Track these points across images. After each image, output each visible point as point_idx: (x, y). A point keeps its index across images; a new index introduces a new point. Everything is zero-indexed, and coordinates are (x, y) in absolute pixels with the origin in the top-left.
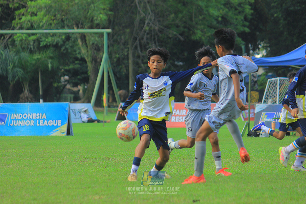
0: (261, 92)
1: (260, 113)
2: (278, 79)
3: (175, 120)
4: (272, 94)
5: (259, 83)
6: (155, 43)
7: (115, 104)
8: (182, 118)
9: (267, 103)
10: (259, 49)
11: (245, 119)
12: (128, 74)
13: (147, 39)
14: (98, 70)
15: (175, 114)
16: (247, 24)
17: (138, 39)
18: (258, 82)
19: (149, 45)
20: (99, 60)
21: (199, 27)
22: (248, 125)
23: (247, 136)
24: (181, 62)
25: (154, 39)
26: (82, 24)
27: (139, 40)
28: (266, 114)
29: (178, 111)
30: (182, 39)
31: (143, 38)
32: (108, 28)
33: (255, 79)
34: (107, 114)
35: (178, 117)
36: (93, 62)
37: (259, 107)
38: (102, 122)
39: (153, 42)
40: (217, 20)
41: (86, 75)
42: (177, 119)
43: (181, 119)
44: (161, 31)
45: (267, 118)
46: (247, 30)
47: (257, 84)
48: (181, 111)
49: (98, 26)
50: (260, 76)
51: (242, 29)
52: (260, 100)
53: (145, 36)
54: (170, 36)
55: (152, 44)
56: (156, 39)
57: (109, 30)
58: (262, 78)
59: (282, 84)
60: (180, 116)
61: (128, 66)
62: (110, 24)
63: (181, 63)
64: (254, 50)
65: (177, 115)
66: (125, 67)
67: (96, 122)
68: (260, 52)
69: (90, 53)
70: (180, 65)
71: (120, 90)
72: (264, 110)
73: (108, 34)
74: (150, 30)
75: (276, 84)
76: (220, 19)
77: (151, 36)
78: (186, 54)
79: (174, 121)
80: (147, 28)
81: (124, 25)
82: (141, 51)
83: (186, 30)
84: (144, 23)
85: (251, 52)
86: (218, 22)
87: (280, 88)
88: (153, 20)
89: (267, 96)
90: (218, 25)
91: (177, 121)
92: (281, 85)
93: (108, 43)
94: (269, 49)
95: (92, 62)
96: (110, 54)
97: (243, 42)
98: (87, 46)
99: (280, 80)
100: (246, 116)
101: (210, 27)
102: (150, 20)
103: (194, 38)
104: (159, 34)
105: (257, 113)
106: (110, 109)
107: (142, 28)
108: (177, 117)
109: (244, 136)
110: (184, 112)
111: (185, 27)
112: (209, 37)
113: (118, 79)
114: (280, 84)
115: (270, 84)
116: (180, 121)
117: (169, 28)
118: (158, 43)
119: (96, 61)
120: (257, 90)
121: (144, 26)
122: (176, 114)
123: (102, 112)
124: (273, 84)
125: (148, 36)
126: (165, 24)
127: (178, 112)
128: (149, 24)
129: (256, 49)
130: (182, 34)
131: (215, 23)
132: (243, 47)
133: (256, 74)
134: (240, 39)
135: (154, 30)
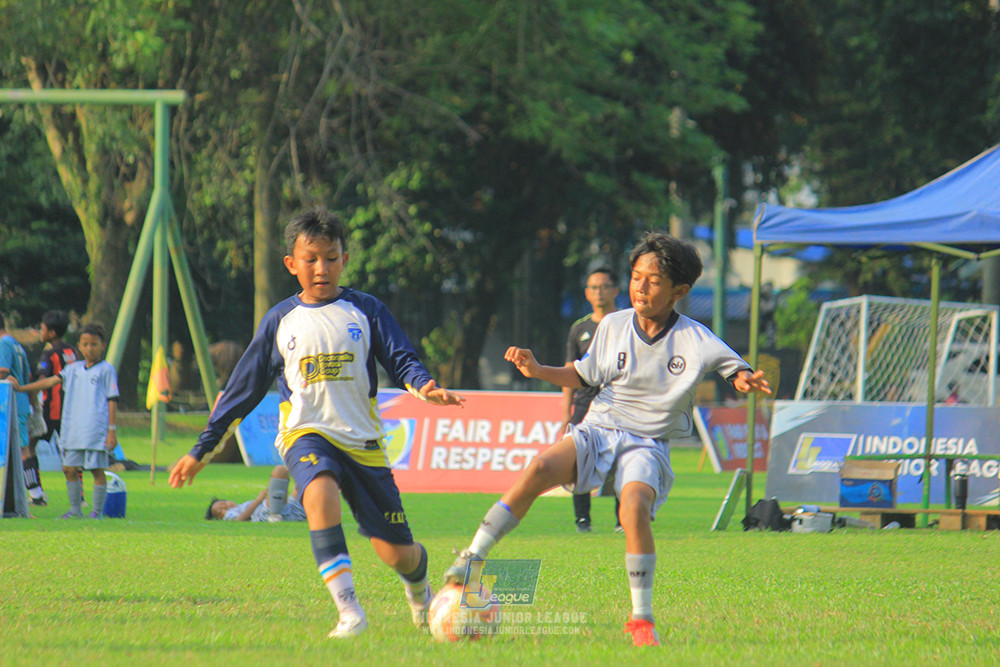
1: (790, 439)
2: (863, 301)
3: (446, 461)
4: (837, 362)
6: (363, 150)
7: (192, 400)
8: (475, 456)
9: (816, 398)
10: (785, 182)
11: (727, 465)
12: (251, 275)
13: (332, 131)
14: (129, 259)
15: (445, 436)
16: (738, 77)
17: (293, 131)
18: (777, 316)
19: (337, 157)
20: (129, 218)
21: (543, 88)
22: (746, 481)
23: (740, 527)
24: (466, 228)
25: (361, 134)
26: (61, 68)
27: (299, 137)
28: (816, 443)
29: (459, 424)
30: (473, 135)
31: (312, 131)
32: (171, 85)
33: (769, 306)
34: (162, 437)
35: (459, 450)
36: (109, 223)
37: (786, 415)
38: (146, 468)
39: (355, 148)
40: (615, 59)
41: (74, 280)
42: (453, 458)
43: (471, 459)
44: (389, 103)
45: (820, 457)
46: (737, 103)
47: (774, 325)
48: (471, 424)
49: (128, 77)
50: (785, 292)
51: (714, 97)
52: (786, 390)
53: (323, 122)
54: (426, 123)
55: (350, 153)
56: (369, 135)
57: (178, 96)
58: (794, 299)
59: (879, 325)
60: (465, 445)
61: (251, 244)
62: (180, 68)
63: (467, 236)
64: (763, 187)
65: (456, 442)
66: (240, 247)
67: (121, 467)
69: (93, 186)
70: (466, 245)
71: (215, 340)
73: (172, 110)
74: (343, 97)
75: (856, 324)
76: (628, 57)
77: (347, 123)
78: (486, 196)
79: (443, 466)
80: (329, 87)
81: (235, 73)
82: (305, 183)
83: (492, 99)
84: (320, 70)
85: (751, 195)
86: (621, 69)
87: (869, 340)
88: (353, 57)
89: (816, 372)
90: (618, 81)
91: (453, 466)
92: (874, 325)
93: (170, 147)
95: (102, 224)
96: (178, 193)
97: (721, 154)
98: (83, 161)
99: (870, 305)
100: (731, 452)
101: (589, 88)
102: (345, 55)
103: (520, 131)
104: (381, 114)
105: (782, 437)
106: (173, 418)
107: (310, 89)
108: (455, 450)
109: (730, 527)
110: (483, 427)
111: (485, 88)
112: (583, 129)
113: (207, 296)
114: (870, 323)
115: (828, 321)
116: (466, 466)
117: (423, 91)
118: (376, 148)
119: (119, 222)
120: (772, 351)
121: (317, 82)
122: (450, 438)
123: (143, 430)
124: (842, 324)
126: (403, 71)
127: (457, 432)
128: (338, 71)
129: (773, 179)
130: (472, 117)
131: (606, 72)
132: (719, 173)
133: (770, 284)
134: (707, 141)
135: (359, 96)
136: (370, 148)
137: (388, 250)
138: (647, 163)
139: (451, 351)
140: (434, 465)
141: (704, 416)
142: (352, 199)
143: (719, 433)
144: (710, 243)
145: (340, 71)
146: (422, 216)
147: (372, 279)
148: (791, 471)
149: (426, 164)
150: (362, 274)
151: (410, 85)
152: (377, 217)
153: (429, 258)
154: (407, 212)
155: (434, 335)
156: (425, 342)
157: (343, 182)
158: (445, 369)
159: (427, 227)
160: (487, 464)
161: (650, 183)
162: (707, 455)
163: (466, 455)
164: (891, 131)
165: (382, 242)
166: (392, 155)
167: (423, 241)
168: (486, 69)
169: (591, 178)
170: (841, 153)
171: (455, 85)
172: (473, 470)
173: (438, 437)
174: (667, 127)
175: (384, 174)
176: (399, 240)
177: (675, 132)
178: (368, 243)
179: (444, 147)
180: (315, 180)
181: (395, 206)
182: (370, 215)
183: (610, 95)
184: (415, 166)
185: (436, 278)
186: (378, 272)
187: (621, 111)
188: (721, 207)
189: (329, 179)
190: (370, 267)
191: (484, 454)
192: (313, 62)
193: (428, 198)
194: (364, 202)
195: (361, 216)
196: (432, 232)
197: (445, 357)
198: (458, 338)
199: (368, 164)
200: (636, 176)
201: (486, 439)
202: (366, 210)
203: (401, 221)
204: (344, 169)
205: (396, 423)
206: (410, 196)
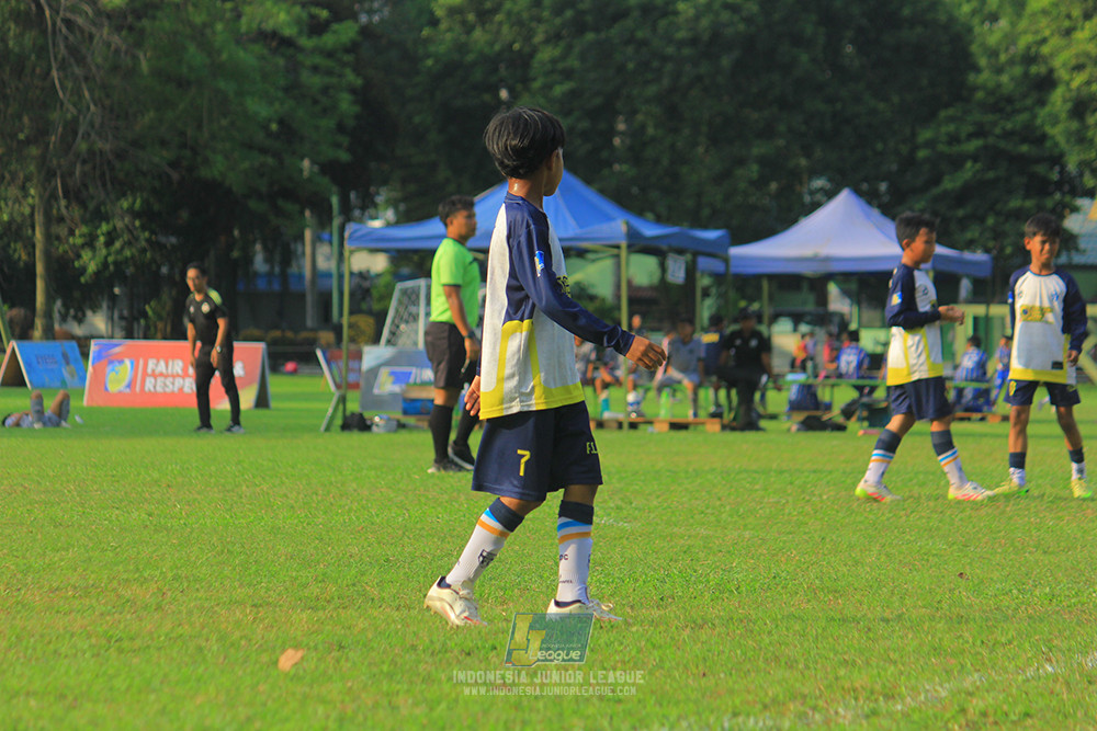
0: (380, 318)
1: (374, 372)
2: (423, 282)
3: (155, 387)
5: (375, 293)
6: (104, 185)
8: (173, 384)
9: (394, 345)
10: (375, 205)
11: (338, 386)
12: (34, 265)
13: (84, 174)
15: (153, 371)
16: (345, 140)
17: (59, 173)
19: (87, 189)
21: (220, 146)
22: (343, 400)
23: (339, 429)
24: (172, 234)
25: (103, 175)
27: (63, 177)
28: (392, 373)
29: (162, 363)
30: (175, 176)
31: (71, 174)
33: (366, 284)
35: (163, 379)
37: (372, 355)
39: (99, 183)
40: (266, 128)
42: (160, 384)
43: (171, 385)
44: (121, 155)
45: (394, 383)
46: (344, 156)
48: (170, 363)
50: (378, 276)
51: (329, 153)
52: (376, 340)
53: (78, 168)
54: (145, 168)
55: (96, 187)
56: (107, 177)
58: (382, 281)
60: (166, 376)
61: (34, 246)
63: (173, 240)
64: (363, 208)
65: (161, 374)
66: (26, 246)
68: (381, 213)
70: (173, 246)
71: (12, 307)
72: (387, 363)
74: (91, 152)
75: (418, 296)
76: (274, 127)
77: (94, 168)
78: (184, 215)
79: (152, 390)
80: (82, 146)
81: (21, 136)
82: (67, 207)
84: (75, 133)
85: (357, 213)
86: (269, 134)
88: (97, 125)
89: (393, 327)
90: (268, 142)
91: (159, 389)
94: (402, 207)
97: (335, 189)
101: (249, 146)
102: (92, 125)
103: (205, 173)
104: (115, 162)
105: (368, 371)
107: (70, 145)
108: (160, 380)
109: (333, 428)
110: (178, 365)
111: (183, 146)
112: (246, 172)
115: (401, 294)
116: (168, 390)
117: (143, 147)
118: (112, 183)
120: (370, 313)
121: (74, 141)
122: (157, 372)
124: (409, 298)
125: (87, 167)
126: (129, 135)
127: (162, 367)
128: (87, 136)
129: (368, 205)
130: (174, 164)
131: (260, 137)
132: (335, 200)
133: (368, 271)
134: (325, 181)
135: (101, 152)
136: (109, 184)
137: (122, 248)
138: (289, 193)
139: (164, 314)
140: (146, 389)
141: (324, 354)
142: (99, 216)
143: (334, 366)
144: (331, 243)
145: (89, 135)
146: (143, 228)
147: (112, 268)
148: (376, 391)
149: (145, 195)
150: (105, 264)
151: (136, 143)
152: (115, 228)
153: (148, 255)
154: (134, 225)
155: (153, 303)
156: (147, 307)
157: (91, 206)
158: (160, 325)
159: (147, 234)
160: (181, 389)
161: (290, 207)
162: (325, 378)
163: (168, 383)
164: (443, 173)
165: (118, 245)
166: (123, 188)
167: (143, 243)
168: (182, 134)
169: (253, 204)
170: (412, 187)
171: (163, 143)
172: (173, 393)
173: (149, 371)
174: (301, 171)
175: (118, 199)
176: (129, 244)
177: (306, 174)
178: (109, 244)
179: (157, 184)
180: (74, 204)
181: (127, 220)
182: (111, 226)
183: (263, 151)
184: (138, 194)
185: (154, 267)
186: (116, 263)
187: (270, 160)
188: (336, 222)
189: (83, 204)
190: (110, 259)
191: (179, 382)
192: (72, 128)
193: (147, 216)
194: (107, 218)
195: (105, 227)
196: (150, 237)
197: (160, 317)
198: (169, 305)
199: (107, 194)
200: (280, 202)
201: (180, 372)
202: (108, 223)
203: (130, 231)
204: (92, 198)
205: (121, 362)
206: (135, 214)
